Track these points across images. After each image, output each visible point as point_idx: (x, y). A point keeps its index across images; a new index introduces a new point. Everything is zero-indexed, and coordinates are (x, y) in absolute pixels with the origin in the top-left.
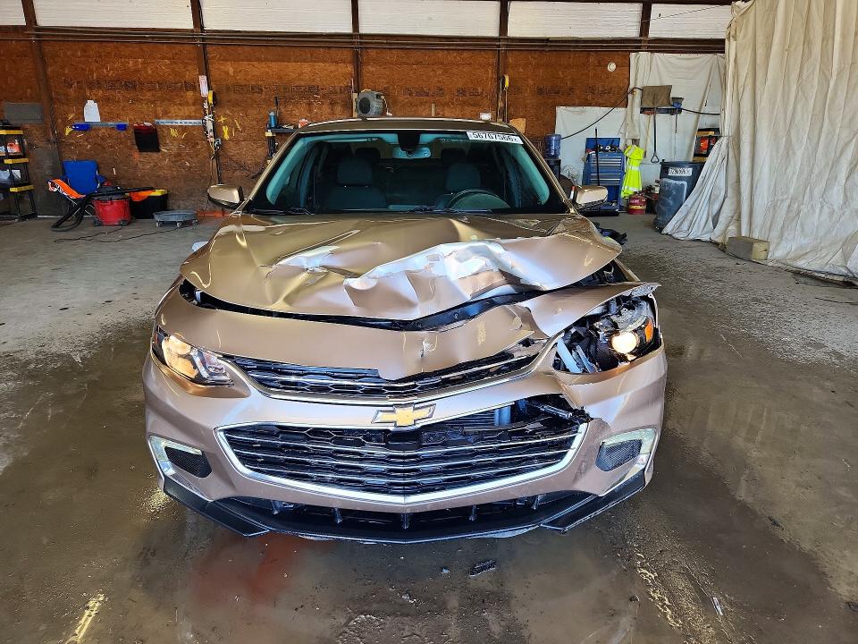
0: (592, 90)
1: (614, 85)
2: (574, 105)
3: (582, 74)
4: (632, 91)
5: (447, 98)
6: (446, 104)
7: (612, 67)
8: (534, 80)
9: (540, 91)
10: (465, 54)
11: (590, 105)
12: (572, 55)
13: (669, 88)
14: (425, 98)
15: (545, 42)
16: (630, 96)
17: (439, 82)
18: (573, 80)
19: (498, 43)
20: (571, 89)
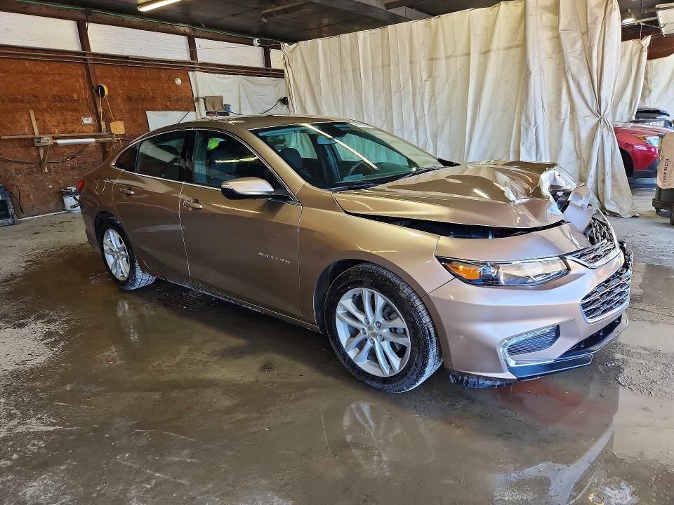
0: (169, 98)
1: (183, 95)
2: (158, 110)
3: (159, 86)
4: (198, 100)
5: (44, 104)
6: (45, 110)
7: (179, 81)
8: (122, 90)
9: (130, 99)
10: (54, 65)
11: (170, 110)
12: (148, 70)
13: (221, 98)
14: (20, 105)
15: (126, 59)
16: (196, 104)
17: (32, 89)
18: (153, 91)
19: (84, 57)
20: (153, 97)
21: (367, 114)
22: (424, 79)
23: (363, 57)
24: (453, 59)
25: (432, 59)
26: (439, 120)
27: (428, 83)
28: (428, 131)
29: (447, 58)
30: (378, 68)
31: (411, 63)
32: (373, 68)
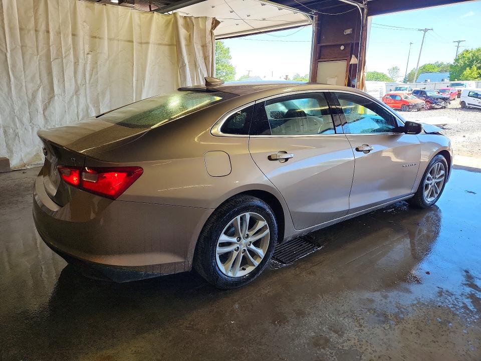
21: (15, 77)
22: (86, 53)
23: (8, 14)
24: (116, 42)
25: (94, 37)
26: (99, 89)
27: (90, 56)
28: (88, 98)
29: (110, 39)
30: (29, 31)
31: (73, 35)
32: (21, 29)
